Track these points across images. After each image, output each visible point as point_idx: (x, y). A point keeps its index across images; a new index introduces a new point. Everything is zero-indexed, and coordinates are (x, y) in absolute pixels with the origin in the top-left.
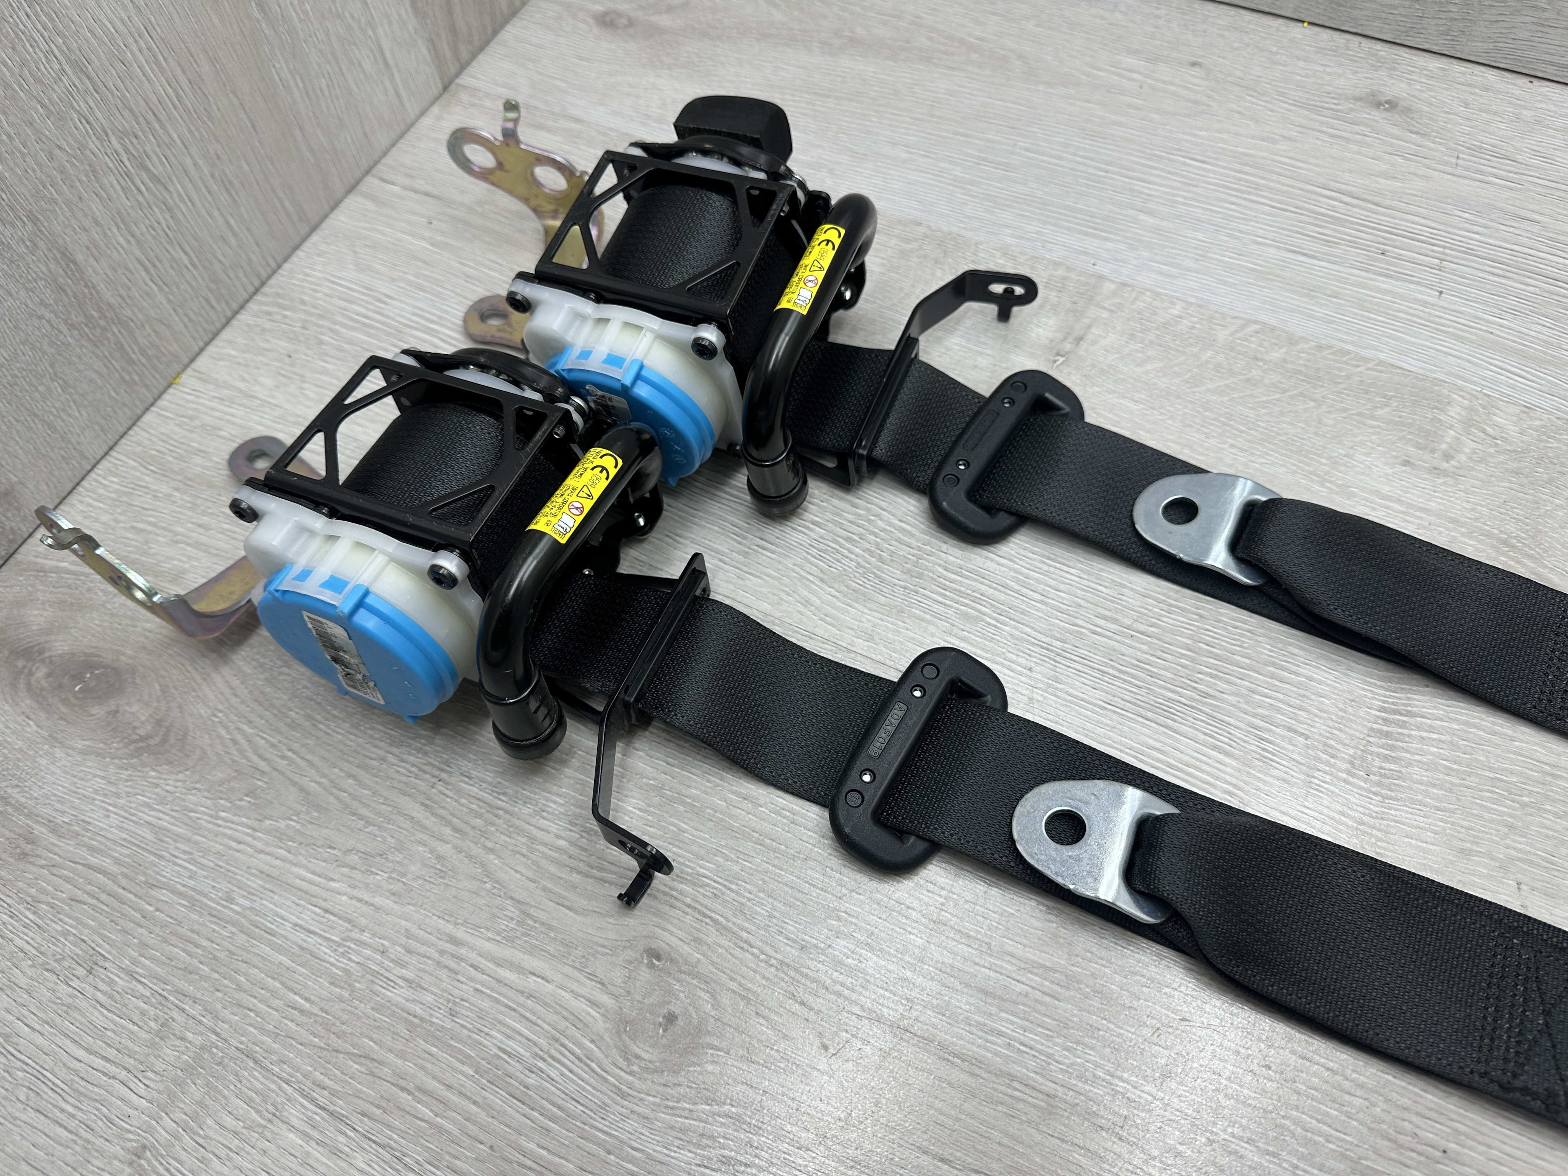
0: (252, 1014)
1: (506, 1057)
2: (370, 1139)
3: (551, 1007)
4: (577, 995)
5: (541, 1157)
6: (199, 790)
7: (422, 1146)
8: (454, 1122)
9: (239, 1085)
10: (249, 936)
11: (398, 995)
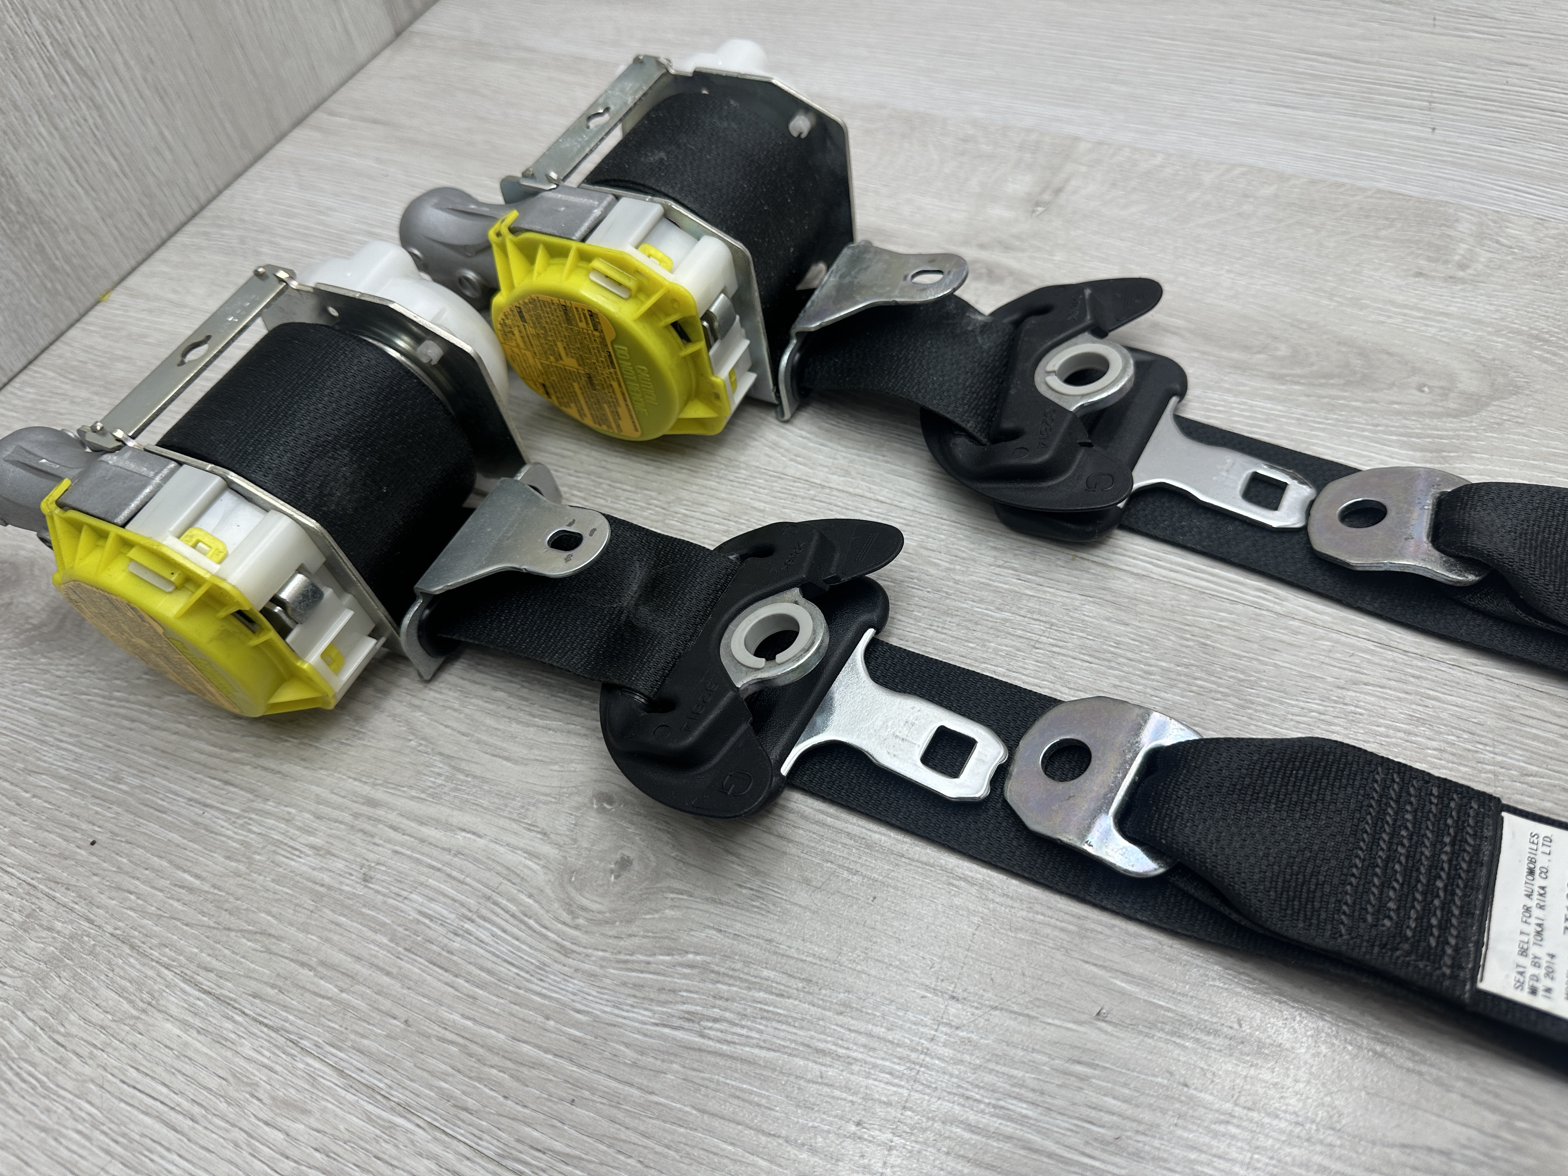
0: (132, 897)
1: (427, 921)
2: (261, 1023)
3: (482, 863)
4: (514, 848)
5: (465, 1028)
6: (93, 672)
7: (323, 1026)
8: (362, 996)
9: (111, 975)
10: (136, 815)
11: (305, 864)
